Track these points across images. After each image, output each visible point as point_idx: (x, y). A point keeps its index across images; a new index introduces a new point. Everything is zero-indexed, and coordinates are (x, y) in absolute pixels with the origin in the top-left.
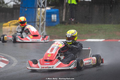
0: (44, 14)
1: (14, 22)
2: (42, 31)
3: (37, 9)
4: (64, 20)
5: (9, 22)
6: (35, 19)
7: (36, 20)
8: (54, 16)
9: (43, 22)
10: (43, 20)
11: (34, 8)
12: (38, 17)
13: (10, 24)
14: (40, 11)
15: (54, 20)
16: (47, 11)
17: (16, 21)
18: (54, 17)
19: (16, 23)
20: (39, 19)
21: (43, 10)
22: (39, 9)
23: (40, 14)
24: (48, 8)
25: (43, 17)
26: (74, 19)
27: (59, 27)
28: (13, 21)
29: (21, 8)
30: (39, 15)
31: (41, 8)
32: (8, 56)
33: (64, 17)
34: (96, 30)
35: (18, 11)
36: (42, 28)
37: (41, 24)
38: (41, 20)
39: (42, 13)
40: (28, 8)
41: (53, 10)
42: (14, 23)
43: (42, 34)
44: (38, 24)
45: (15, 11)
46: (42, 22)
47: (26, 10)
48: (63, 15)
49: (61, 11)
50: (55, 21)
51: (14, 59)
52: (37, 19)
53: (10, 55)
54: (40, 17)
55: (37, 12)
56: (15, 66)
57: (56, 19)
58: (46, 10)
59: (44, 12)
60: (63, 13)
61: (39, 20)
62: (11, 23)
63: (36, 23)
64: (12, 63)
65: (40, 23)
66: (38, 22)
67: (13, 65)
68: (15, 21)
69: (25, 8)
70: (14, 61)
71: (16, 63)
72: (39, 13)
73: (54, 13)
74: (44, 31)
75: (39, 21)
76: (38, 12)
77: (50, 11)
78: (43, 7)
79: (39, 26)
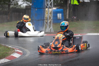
0: (51, 13)
2: (50, 28)
3: (45, 9)
4: (67, 17)
6: (44, 17)
7: (45, 19)
8: (59, 15)
10: (50, 18)
11: (43, 8)
12: (46, 15)
14: (47, 11)
15: (60, 18)
16: (54, 11)
18: (60, 16)
20: (47, 17)
21: (50, 10)
22: (47, 9)
23: (48, 14)
24: (55, 8)
25: (50, 16)
26: (76, 17)
29: (32, 8)
30: (47, 14)
31: (48, 8)
32: (22, 48)
33: (67, 16)
35: (29, 11)
36: (50, 25)
37: (49, 22)
38: (48, 19)
39: (49, 13)
40: (38, 8)
41: (59, 10)
43: (49, 29)
44: (46, 21)
45: (27, 11)
46: (49, 19)
47: (36, 10)
48: (67, 14)
49: (65, 11)
50: (61, 19)
51: (27, 51)
52: (46, 18)
54: (48, 16)
56: (28, 56)
57: (61, 17)
58: (53, 9)
59: (51, 11)
60: (66, 12)
61: (47, 18)
63: (45, 21)
64: (26, 54)
65: (48, 20)
66: (46, 20)
67: (27, 55)
69: (36, 8)
70: (27, 53)
71: (29, 54)
73: (59, 12)
74: (51, 27)
76: (46, 11)
77: (56, 11)
78: (50, 8)
79: (47, 23)
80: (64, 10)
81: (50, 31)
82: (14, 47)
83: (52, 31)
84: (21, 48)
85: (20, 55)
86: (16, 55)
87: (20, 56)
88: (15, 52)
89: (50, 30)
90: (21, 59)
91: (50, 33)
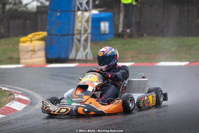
0: (87, 21)
1: (39, 35)
3: (76, 13)
5: (30, 36)
6: (73, 30)
7: (75, 32)
8: (105, 24)
9: (86, 35)
10: (86, 31)
11: (72, 11)
12: (78, 26)
13: (31, 38)
14: (81, 16)
15: (105, 31)
16: (94, 16)
17: (42, 34)
18: (105, 27)
19: (41, 36)
20: (79, 29)
21: (87, 14)
22: (79, 13)
23: (81, 22)
24: (95, 12)
25: (86, 26)
27: (113, 42)
28: (37, 33)
29: (49, 11)
30: (79, 22)
31: (82, 11)
32: (29, 92)
33: (121, 26)
34: (174, 46)
35: (44, 16)
36: (85, 44)
37: (83, 38)
38: (82, 32)
39: (84, 20)
40: (61, 11)
41: (104, 15)
42: (38, 37)
43: (84, 54)
44: (78, 37)
45: (39, 16)
46: (84, 34)
47: (58, 14)
48: (119, 23)
49: (117, 17)
50: (107, 32)
51: (39, 97)
52: (77, 30)
53: (32, 90)
54: (81, 27)
55: (76, 18)
57: (107, 29)
58: (92, 14)
59: (88, 17)
60: (119, 19)
61: (80, 31)
62: (33, 37)
63: (75, 37)
64: (36, 104)
65: (82, 36)
66: (78, 34)
67: (38, 106)
68: (40, 33)
69: (57, 11)
72: (80, 19)
73: (104, 19)
74: (88, 50)
75: (80, 34)
76: (78, 17)
78: (86, 10)
79: (79, 41)
80: (114, 14)
81: (86, 58)
82: (13, 89)
83: (90, 57)
84: (26, 90)
85: (24, 106)
86: (17, 106)
87: (25, 108)
88: (13, 99)
89: (86, 55)
90: (27, 114)
91: (86, 61)
